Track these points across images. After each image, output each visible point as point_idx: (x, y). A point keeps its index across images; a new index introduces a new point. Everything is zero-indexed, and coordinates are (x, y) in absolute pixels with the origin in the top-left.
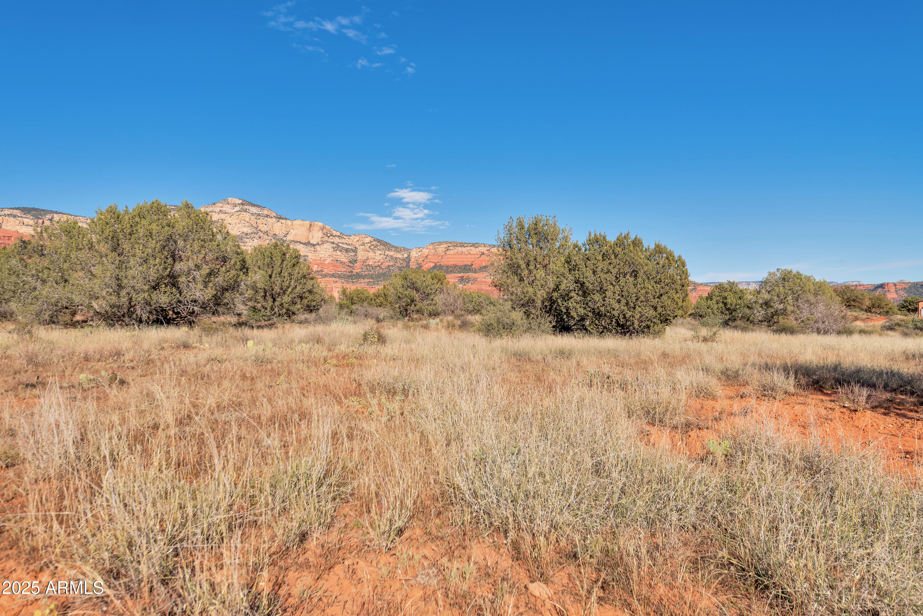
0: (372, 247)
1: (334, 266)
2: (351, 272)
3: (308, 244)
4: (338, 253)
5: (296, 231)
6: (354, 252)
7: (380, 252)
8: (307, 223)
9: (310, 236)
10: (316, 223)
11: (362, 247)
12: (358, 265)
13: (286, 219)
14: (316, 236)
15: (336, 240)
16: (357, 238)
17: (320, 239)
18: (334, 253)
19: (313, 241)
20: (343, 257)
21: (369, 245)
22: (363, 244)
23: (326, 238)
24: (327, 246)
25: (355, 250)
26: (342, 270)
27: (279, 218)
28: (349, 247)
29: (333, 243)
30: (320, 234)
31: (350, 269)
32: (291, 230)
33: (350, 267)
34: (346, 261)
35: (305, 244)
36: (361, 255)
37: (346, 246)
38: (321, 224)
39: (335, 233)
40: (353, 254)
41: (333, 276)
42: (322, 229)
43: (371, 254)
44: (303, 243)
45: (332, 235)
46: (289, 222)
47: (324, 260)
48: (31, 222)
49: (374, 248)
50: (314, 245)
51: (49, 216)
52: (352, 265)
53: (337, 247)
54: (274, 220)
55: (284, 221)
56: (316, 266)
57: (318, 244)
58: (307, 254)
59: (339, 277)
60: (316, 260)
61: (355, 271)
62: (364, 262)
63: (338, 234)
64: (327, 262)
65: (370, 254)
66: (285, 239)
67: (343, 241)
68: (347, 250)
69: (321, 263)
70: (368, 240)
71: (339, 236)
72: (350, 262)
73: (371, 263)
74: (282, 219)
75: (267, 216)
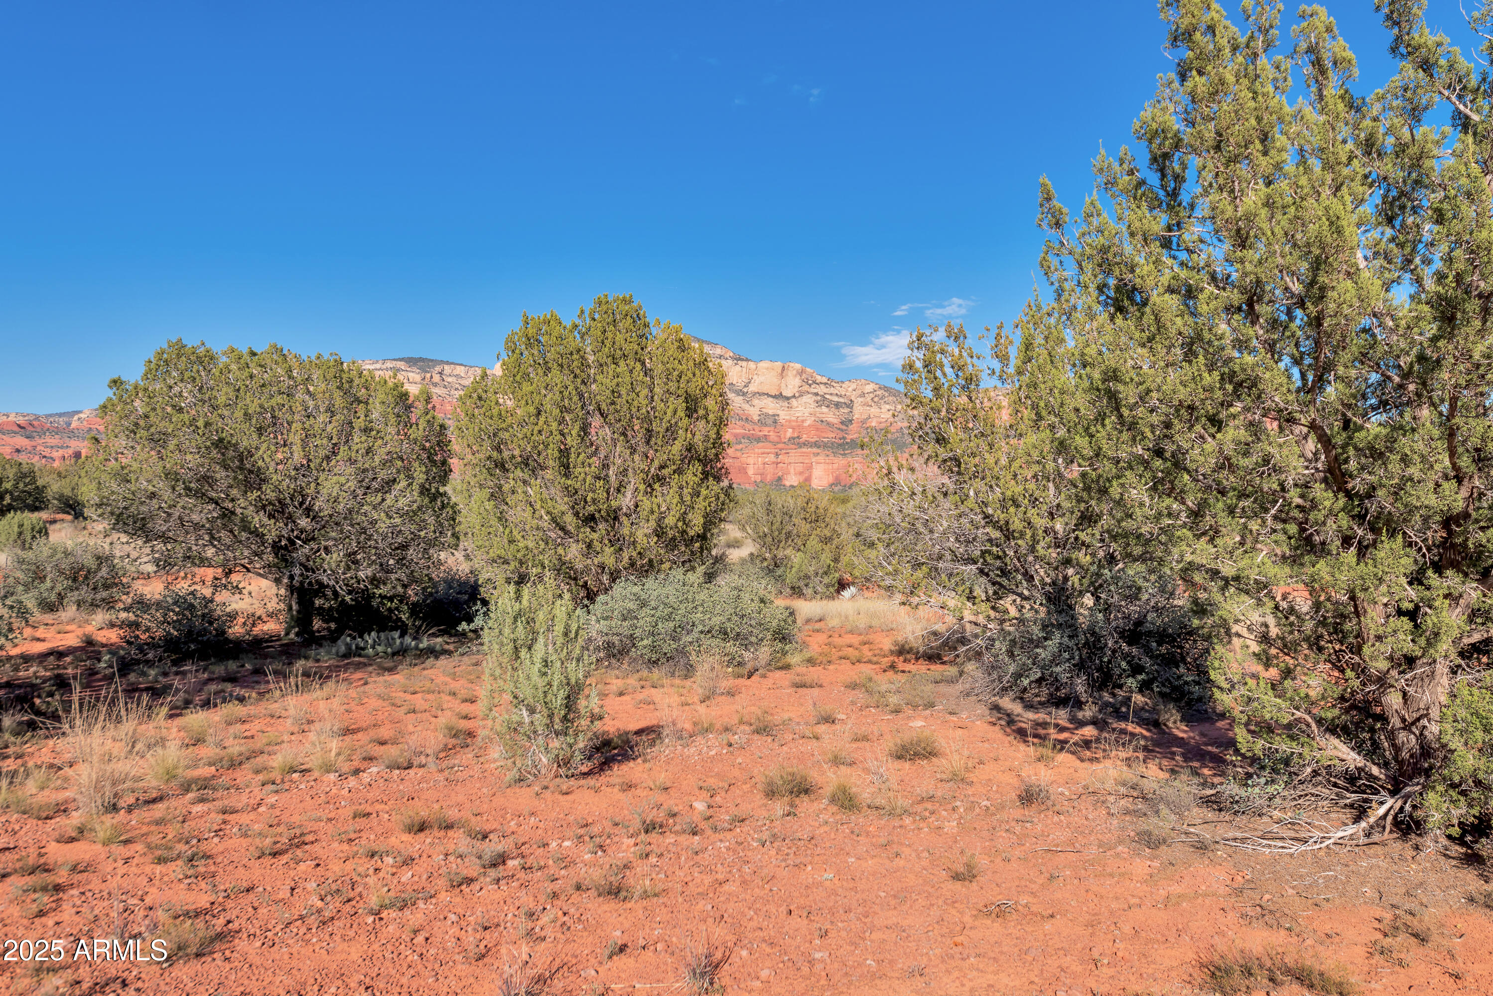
0: (876, 399)
1: (817, 429)
2: (844, 438)
3: (779, 396)
4: (824, 409)
5: (762, 379)
6: (848, 407)
7: (888, 407)
8: (778, 365)
9: (783, 385)
10: (792, 364)
11: (860, 400)
12: (853, 427)
13: (747, 360)
14: (791, 385)
15: (822, 390)
16: (854, 386)
17: (797, 389)
18: (818, 409)
19: (787, 393)
20: (831, 416)
21: (872, 395)
22: (863, 395)
23: (806, 388)
24: (808, 399)
25: (850, 405)
26: (830, 436)
27: (738, 359)
28: (842, 400)
29: (817, 394)
30: (797, 381)
31: (841, 435)
32: (755, 377)
33: (842, 430)
34: (835, 421)
35: (774, 397)
36: (859, 412)
37: (836, 399)
38: (798, 366)
39: (819, 379)
40: (846, 410)
41: (816, 445)
42: (801, 373)
43: (874, 410)
44: (771, 396)
45: (814, 382)
46: (752, 365)
47: (803, 421)
48: (418, 378)
49: (877, 401)
50: (788, 398)
51: (438, 368)
52: (844, 427)
53: (822, 401)
54: (730, 362)
55: (744, 364)
56: (790, 430)
57: (794, 396)
58: (779, 412)
59: (825, 446)
60: (790, 421)
61: (849, 438)
62: (864, 422)
63: (825, 380)
64: (806, 424)
65: (872, 410)
66: (745, 390)
67: (832, 390)
68: (837, 405)
69: (798, 426)
70: (869, 388)
71: (826, 384)
72: (842, 423)
73: (874, 424)
74: (742, 360)
75: (720, 357)
